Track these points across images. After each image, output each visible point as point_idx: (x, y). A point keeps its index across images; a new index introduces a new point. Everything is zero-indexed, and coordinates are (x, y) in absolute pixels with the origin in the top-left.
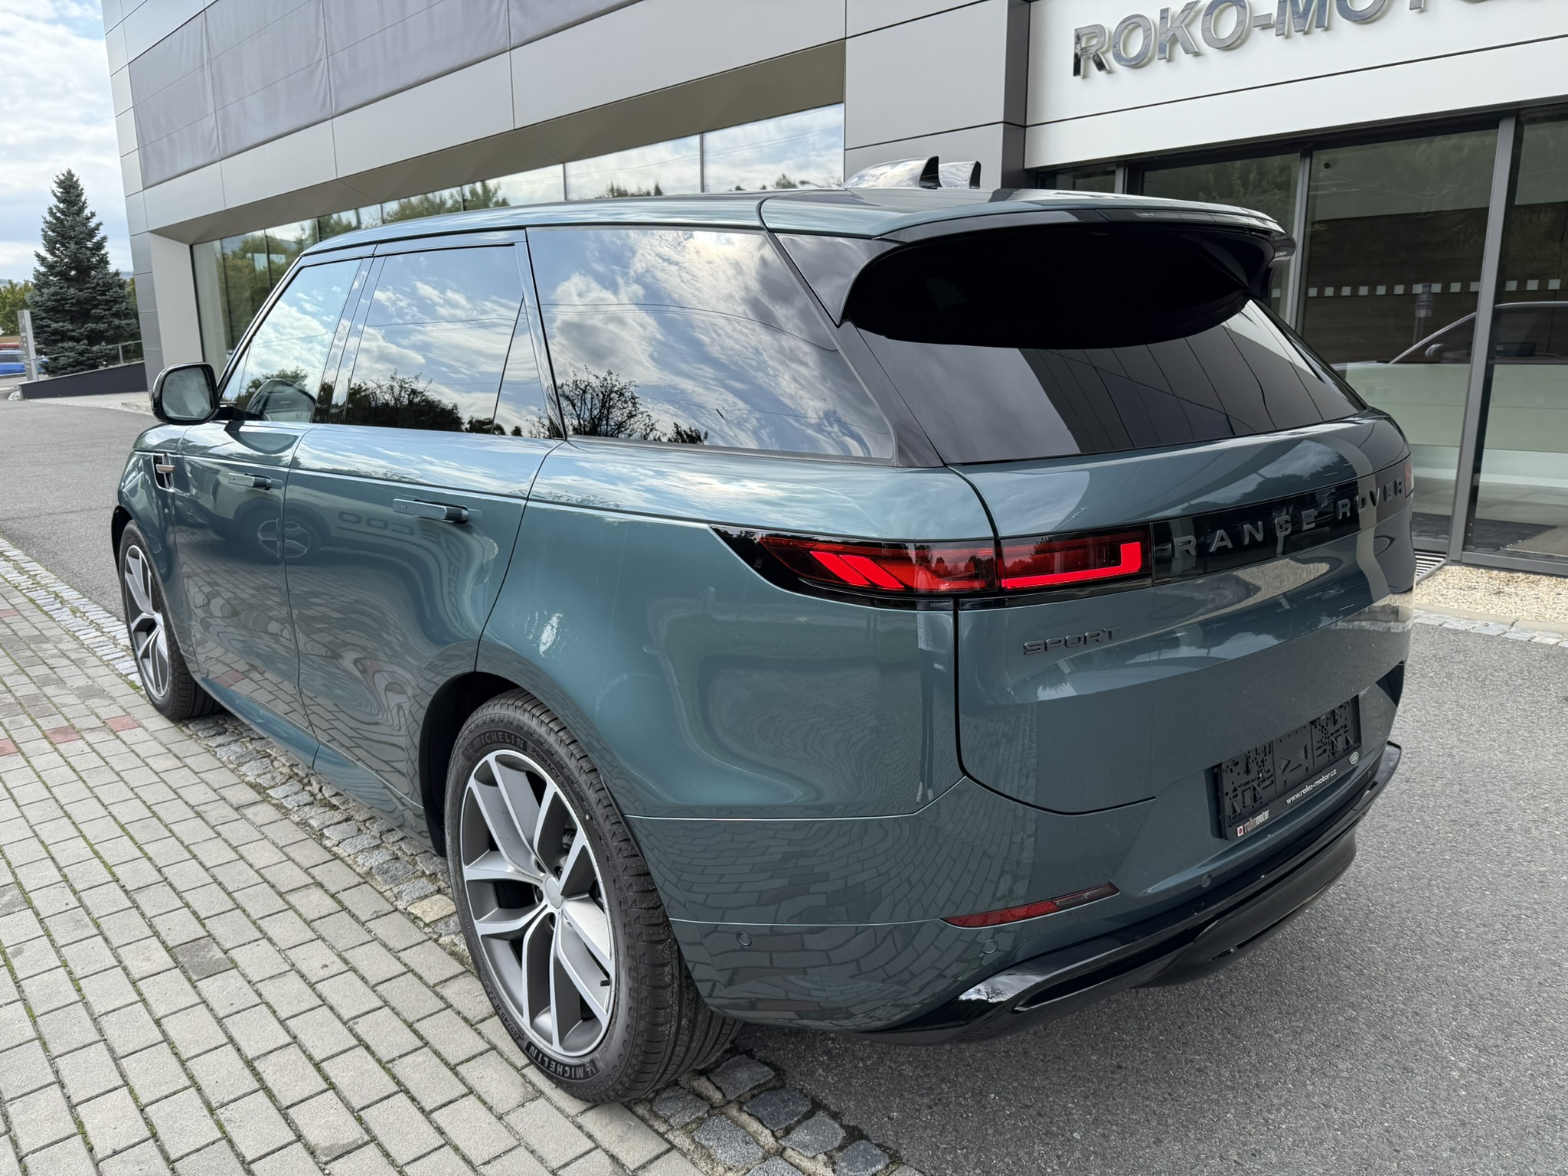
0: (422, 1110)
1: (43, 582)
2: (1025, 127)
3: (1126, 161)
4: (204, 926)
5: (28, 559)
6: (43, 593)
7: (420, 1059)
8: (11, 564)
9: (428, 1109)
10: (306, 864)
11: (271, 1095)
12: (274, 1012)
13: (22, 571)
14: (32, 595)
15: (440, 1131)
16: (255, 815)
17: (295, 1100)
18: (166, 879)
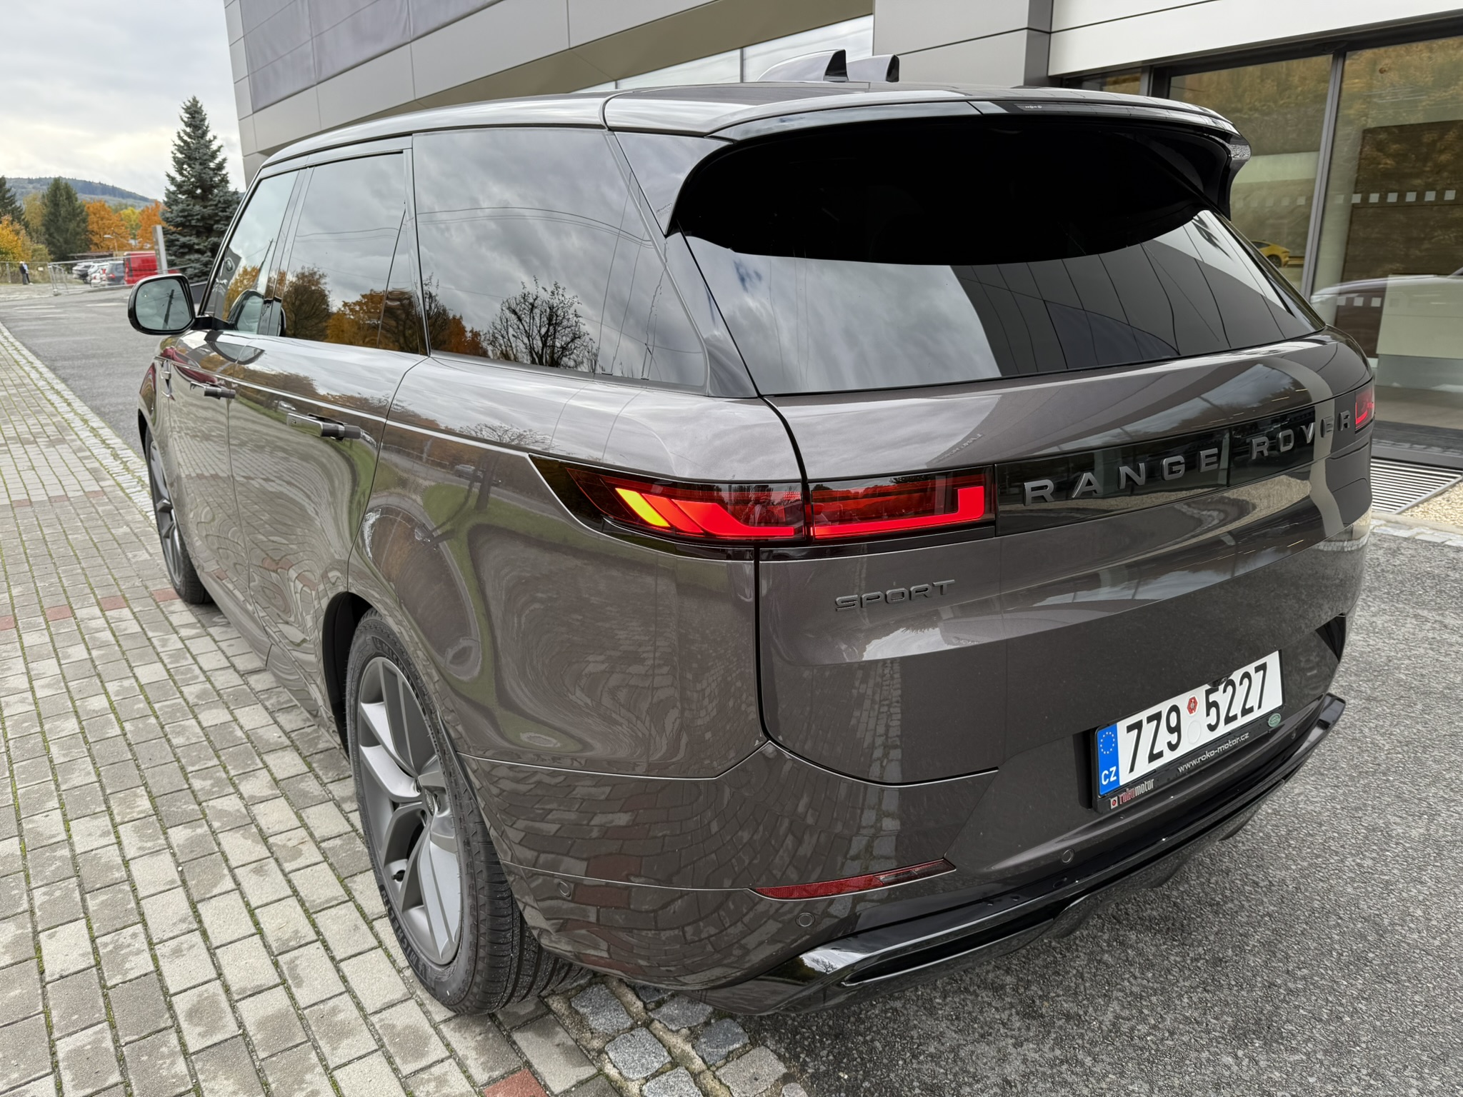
0: (332, 958)
1: (131, 468)
2: (1050, 33)
3: (1151, 66)
4: (187, 780)
5: (126, 446)
6: (130, 476)
7: (343, 912)
8: (109, 451)
9: (338, 958)
10: (288, 728)
11: (204, 934)
12: (226, 860)
13: (116, 456)
14: (119, 479)
15: (344, 979)
16: (257, 681)
17: (224, 942)
18: (166, 735)
